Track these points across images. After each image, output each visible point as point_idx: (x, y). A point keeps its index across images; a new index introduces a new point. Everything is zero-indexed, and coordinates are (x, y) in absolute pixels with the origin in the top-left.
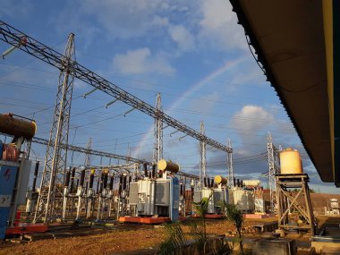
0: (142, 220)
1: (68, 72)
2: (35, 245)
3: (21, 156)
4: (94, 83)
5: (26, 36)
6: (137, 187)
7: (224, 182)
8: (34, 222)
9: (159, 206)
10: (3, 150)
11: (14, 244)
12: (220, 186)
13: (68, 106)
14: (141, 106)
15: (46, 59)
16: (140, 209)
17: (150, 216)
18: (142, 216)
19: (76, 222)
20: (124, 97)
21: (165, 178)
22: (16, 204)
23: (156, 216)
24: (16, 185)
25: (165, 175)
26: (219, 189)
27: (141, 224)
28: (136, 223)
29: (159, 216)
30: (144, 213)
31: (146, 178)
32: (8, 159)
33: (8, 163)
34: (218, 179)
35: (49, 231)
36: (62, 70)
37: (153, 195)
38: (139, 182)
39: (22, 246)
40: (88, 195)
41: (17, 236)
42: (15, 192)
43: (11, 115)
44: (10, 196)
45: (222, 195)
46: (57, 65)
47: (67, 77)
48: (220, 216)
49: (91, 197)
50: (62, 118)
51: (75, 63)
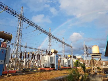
0: (46, 69)
1: (21, 20)
2: (13, 77)
3: (7, 46)
4: (29, 23)
5: (7, 7)
6: (44, 58)
7: (71, 57)
8: (10, 70)
9: (51, 64)
10: (1, 44)
11: (6, 77)
12: (70, 58)
13: (21, 31)
14: (45, 32)
15: (14, 15)
16: (45, 65)
17: (49, 68)
18: (46, 68)
19: (23, 70)
20: (39, 29)
21: (53, 55)
22: (6, 63)
23: (51, 68)
24: (5, 56)
25: (53, 54)
26: (69, 59)
27: (46, 70)
28: (44, 70)
29: (52, 68)
30: (47, 67)
31: (47, 55)
32: (3, 47)
33: (3, 49)
34: (69, 56)
35: (16, 73)
36: (19, 19)
37: (49, 60)
38: (45, 56)
39: (8, 78)
40: (27, 61)
41: (6, 74)
42: (5, 59)
43: (4, 32)
44: (4, 60)
45: (70, 61)
46: (18, 17)
47: (21, 21)
48: (70, 68)
49: (28, 62)
50: (19, 35)
51: (24, 17)
